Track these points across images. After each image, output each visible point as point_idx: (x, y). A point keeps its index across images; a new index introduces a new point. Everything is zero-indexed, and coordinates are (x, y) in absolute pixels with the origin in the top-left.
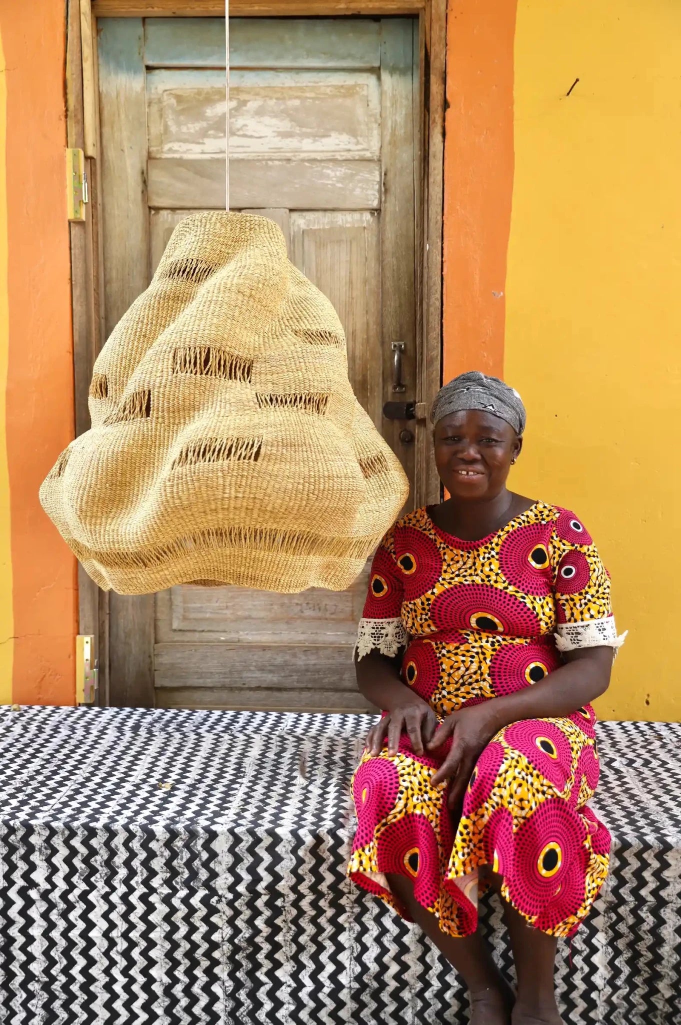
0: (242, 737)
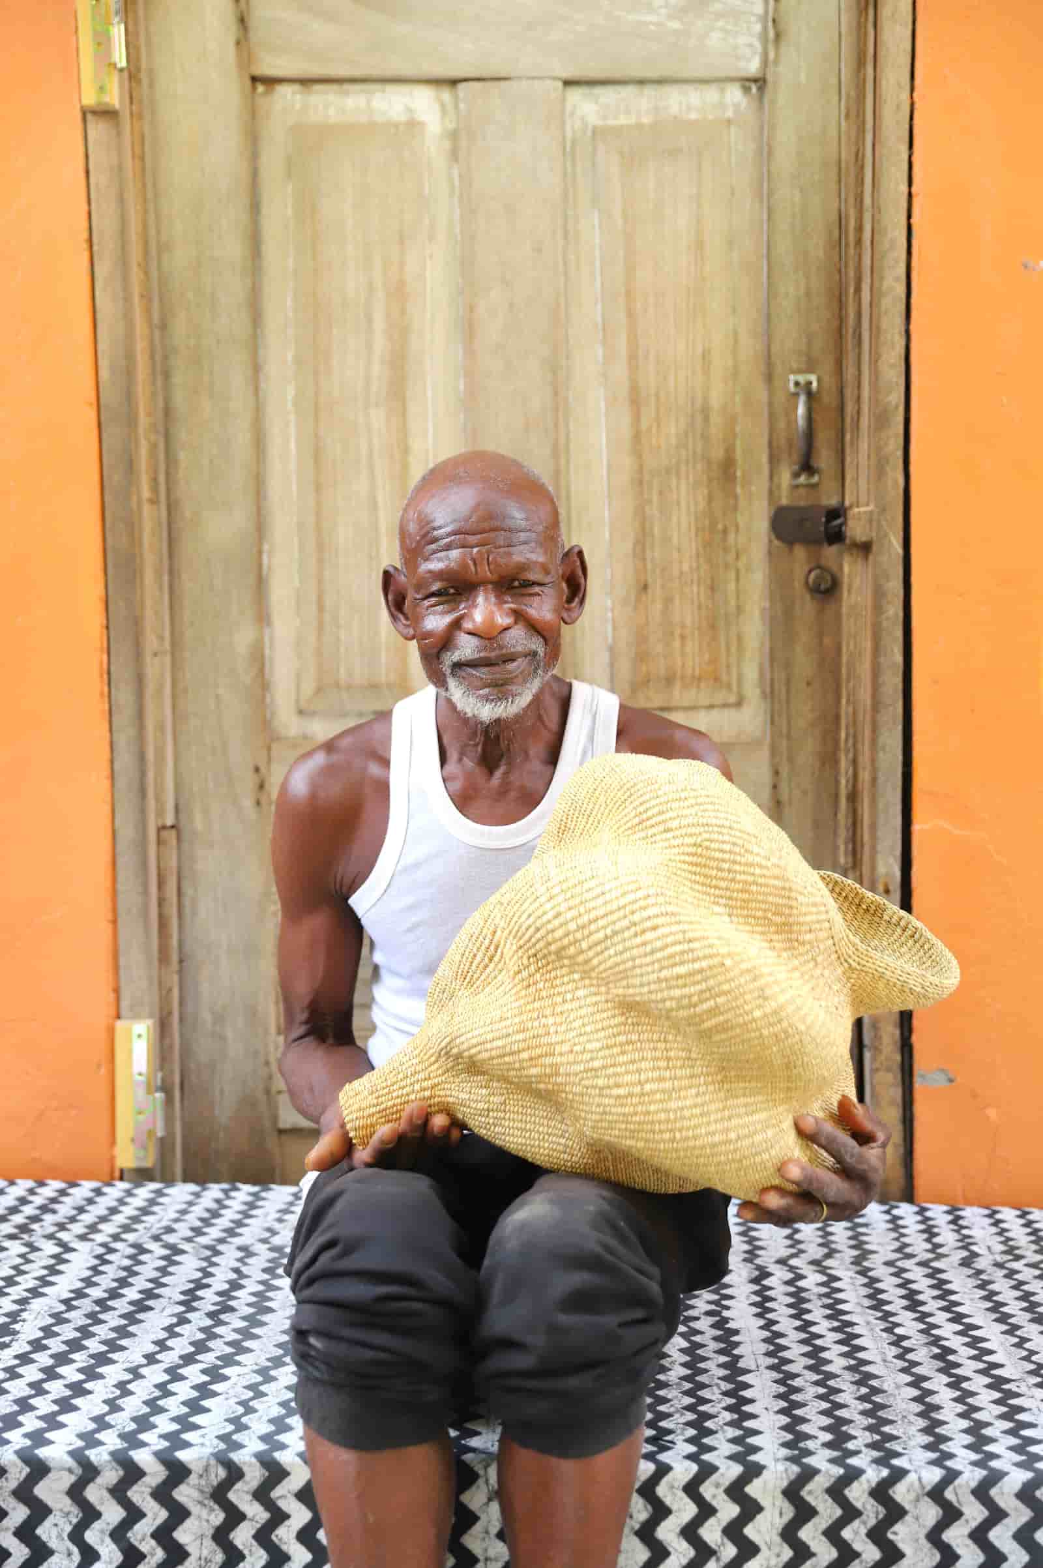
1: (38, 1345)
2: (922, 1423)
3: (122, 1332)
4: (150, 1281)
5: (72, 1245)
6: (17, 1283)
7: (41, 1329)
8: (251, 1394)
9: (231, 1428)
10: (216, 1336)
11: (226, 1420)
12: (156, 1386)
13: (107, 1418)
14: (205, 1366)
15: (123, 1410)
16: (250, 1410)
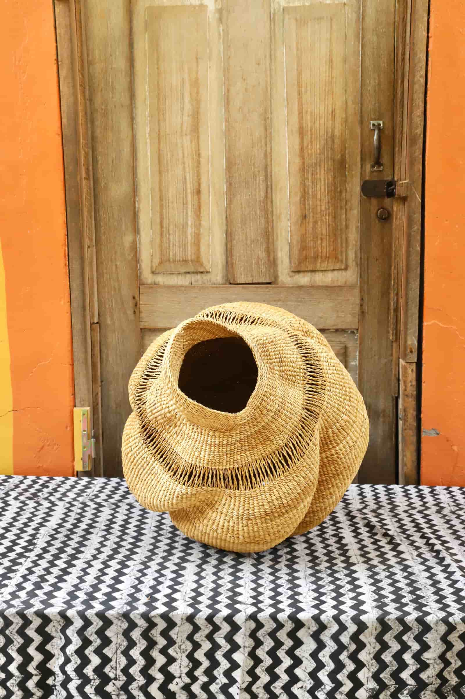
1: (45, 550)
2: (433, 589)
3: (81, 544)
4: (90, 519)
5: (55, 503)
6: (33, 521)
7: (47, 542)
8: (140, 574)
9: (133, 591)
10: (122, 546)
11: (132, 587)
12: (99, 570)
13: (79, 586)
14: (119, 561)
15: (86, 582)
16: (141, 582)
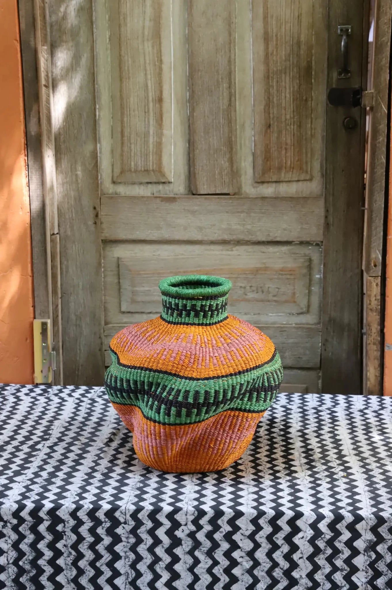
0: (56, 400)
